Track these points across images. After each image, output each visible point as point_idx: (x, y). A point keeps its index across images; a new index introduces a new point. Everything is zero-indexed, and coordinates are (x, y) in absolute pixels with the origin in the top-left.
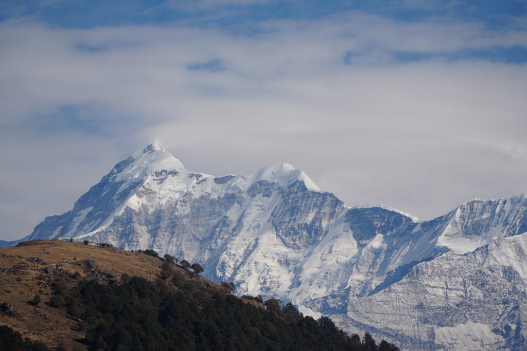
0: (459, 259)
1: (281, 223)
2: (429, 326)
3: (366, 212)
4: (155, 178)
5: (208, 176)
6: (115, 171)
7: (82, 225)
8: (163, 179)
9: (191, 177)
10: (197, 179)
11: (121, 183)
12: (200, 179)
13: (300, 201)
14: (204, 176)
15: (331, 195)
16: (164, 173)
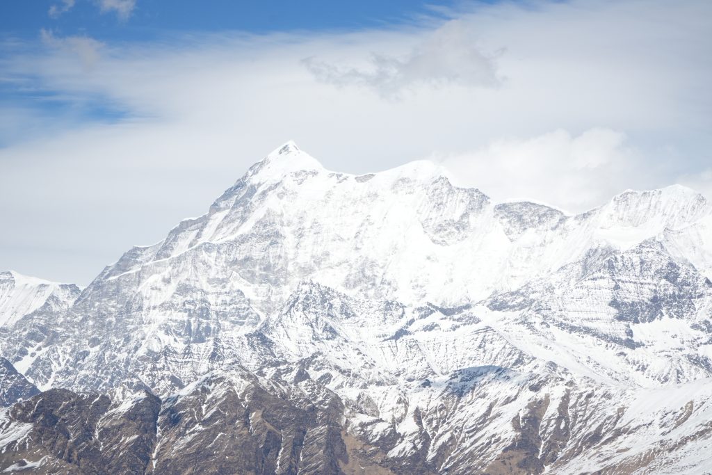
0: (648, 252)
1: (427, 220)
2: (625, 323)
3: (515, 207)
4: (295, 179)
5: (348, 175)
6: (250, 173)
7: (219, 227)
8: (303, 180)
9: (331, 177)
10: (338, 179)
11: (259, 185)
12: (341, 178)
13: (445, 198)
14: (345, 175)
15: (477, 190)
16: (303, 174)
